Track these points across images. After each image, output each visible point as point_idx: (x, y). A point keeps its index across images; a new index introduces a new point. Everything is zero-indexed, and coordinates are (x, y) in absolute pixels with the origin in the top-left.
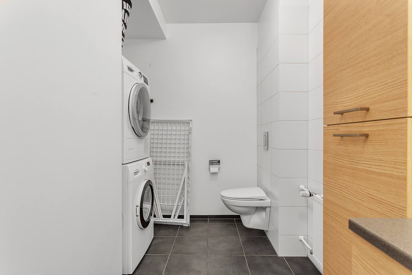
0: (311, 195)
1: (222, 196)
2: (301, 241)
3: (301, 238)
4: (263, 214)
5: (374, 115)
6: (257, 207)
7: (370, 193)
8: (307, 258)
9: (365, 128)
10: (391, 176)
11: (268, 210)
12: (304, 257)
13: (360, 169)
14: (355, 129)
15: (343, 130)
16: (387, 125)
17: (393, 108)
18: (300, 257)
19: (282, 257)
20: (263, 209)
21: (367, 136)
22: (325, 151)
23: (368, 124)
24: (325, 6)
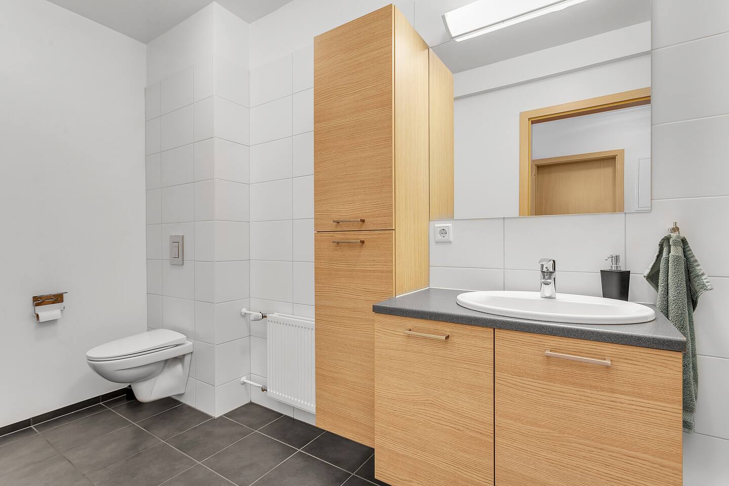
0: (264, 317)
1: (90, 359)
2: (244, 383)
3: (244, 379)
4: (179, 368)
5: (369, 225)
6: (166, 361)
7: (367, 288)
8: (251, 404)
9: (362, 236)
10: (382, 272)
11: (187, 359)
12: (247, 404)
13: (357, 270)
14: (352, 237)
15: (339, 237)
16: (379, 234)
17: (383, 223)
18: (243, 406)
19: (221, 417)
20: (179, 359)
21: (363, 242)
22: (317, 258)
23: (364, 233)
24: (315, 112)
